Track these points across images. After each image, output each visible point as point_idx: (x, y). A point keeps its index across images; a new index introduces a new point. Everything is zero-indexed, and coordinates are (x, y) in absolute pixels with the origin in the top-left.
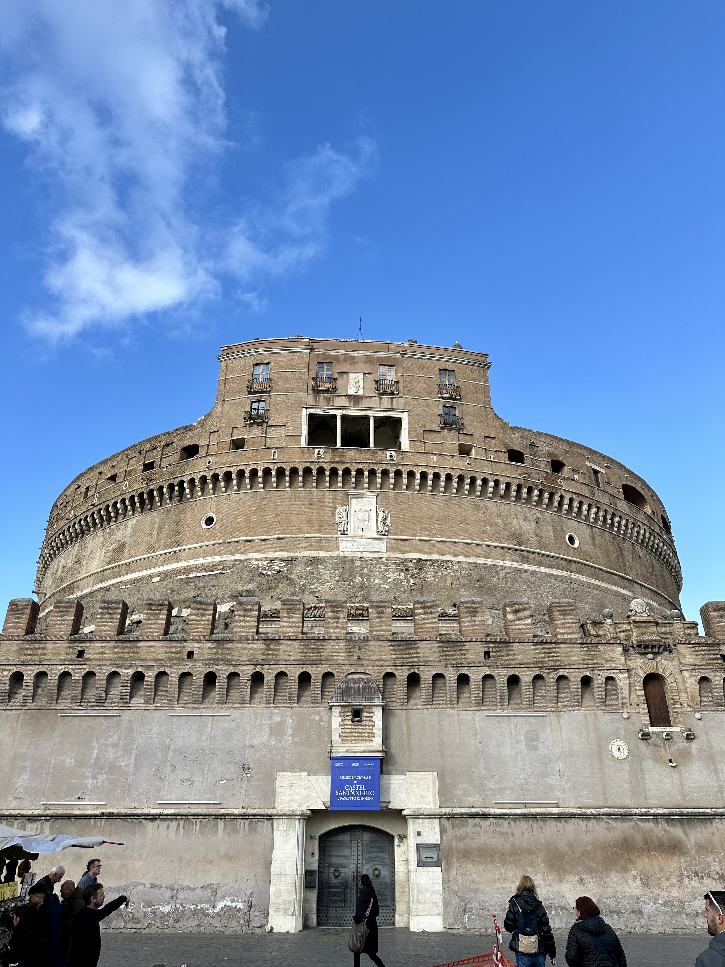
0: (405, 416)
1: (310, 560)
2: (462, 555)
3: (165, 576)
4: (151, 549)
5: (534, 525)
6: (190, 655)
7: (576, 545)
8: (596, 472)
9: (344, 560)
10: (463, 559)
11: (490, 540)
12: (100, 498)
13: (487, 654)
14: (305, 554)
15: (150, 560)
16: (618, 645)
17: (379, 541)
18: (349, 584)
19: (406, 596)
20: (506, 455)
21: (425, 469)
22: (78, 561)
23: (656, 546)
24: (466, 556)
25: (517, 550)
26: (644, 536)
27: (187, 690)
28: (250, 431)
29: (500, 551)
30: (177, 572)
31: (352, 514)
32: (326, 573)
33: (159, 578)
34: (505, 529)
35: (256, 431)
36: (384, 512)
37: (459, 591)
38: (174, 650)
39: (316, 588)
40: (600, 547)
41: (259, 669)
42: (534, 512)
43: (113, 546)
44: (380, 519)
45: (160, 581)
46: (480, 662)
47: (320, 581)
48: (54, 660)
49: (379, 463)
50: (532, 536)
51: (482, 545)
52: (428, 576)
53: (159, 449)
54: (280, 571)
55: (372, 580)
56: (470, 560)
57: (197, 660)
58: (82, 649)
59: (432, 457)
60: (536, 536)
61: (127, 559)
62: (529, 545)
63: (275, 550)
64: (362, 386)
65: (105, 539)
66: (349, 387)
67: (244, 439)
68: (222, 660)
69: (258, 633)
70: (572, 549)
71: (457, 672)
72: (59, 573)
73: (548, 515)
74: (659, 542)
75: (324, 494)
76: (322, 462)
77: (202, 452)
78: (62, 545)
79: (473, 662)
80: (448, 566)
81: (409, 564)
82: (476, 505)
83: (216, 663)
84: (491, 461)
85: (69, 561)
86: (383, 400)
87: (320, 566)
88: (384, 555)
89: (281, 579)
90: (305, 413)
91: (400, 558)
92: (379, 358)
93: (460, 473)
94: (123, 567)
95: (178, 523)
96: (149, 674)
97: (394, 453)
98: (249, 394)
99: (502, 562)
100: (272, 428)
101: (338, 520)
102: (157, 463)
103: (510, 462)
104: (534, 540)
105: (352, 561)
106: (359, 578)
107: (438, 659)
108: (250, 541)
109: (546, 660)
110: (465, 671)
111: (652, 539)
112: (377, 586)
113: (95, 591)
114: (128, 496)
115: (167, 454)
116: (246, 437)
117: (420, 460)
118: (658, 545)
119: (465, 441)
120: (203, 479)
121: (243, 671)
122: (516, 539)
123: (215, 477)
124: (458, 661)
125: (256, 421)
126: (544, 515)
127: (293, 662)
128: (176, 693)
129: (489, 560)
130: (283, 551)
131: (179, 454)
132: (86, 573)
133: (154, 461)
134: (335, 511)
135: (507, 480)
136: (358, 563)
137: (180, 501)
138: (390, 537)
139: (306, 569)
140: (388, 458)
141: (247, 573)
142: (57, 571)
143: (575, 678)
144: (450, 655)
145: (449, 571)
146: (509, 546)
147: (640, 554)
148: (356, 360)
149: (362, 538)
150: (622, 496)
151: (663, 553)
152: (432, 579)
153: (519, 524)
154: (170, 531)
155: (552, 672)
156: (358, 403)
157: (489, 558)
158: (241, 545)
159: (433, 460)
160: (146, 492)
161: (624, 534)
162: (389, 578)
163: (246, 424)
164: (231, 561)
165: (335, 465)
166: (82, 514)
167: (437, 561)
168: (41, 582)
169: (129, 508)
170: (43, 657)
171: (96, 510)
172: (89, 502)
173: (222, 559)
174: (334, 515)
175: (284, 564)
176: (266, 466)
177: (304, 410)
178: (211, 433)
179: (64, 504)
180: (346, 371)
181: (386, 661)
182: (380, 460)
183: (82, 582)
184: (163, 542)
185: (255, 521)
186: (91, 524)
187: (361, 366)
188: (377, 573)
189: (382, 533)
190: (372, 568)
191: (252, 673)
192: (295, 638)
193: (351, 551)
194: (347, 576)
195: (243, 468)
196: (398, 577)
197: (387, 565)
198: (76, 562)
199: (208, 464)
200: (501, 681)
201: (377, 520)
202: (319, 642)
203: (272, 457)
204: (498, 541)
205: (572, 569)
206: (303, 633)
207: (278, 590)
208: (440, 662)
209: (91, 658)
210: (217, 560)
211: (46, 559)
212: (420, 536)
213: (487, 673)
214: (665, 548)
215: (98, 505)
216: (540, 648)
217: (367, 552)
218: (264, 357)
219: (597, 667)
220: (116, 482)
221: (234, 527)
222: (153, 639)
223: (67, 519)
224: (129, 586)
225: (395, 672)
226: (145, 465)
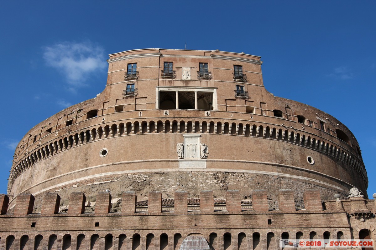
0: (215, 92)
1: (162, 174)
2: (249, 169)
3: (80, 184)
4: (72, 169)
5: (289, 152)
6: (97, 224)
7: (312, 163)
8: (322, 123)
9: (182, 173)
10: (250, 171)
11: (265, 160)
12: (43, 141)
13: (270, 222)
14: (160, 170)
15: (71, 175)
16: (344, 214)
17: (202, 162)
18: (186, 187)
19: (218, 193)
20: (273, 113)
21: (227, 121)
22: (31, 177)
23: (354, 163)
24: (252, 170)
25: (280, 166)
26: (348, 158)
27: (96, 245)
28: (126, 101)
29: (271, 166)
30: (87, 181)
31: (186, 147)
32: (172, 181)
33: (77, 185)
34: (273, 154)
35: (130, 101)
36: (204, 145)
37: (248, 189)
38: (87, 222)
39: (166, 189)
40: (325, 164)
41: (137, 232)
42: (289, 145)
43: (51, 168)
44: (202, 150)
45: (77, 187)
46: (266, 226)
47: (169, 185)
48: (18, 228)
49: (201, 118)
50: (288, 158)
51: (260, 163)
52: (230, 181)
53: (75, 113)
54: (145, 180)
55: (198, 184)
56: (254, 172)
57: (101, 227)
58: (34, 222)
59: (231, 114)
60: (291, 158)
61: (58, 175)
62: (287, 163)
63: (142, 168)
64: (190, 75)
65: (46, 164)
66: (183, 75)
67: (122, 106)
68: (115, 227)
69: (135, 212)
70: (310, 165)
71: (252, 231)
72: (20, 184)
73: (296, 147)
74: (356, 161)
75: (169, 136)
76: (168, 118)
77: (99, 113)
78: (22, 169)
79: (262, 226)
80: (241, 176)
81: (219, 175)
82: (256, 141)
83: (112, 229)
84: (265, 116)
85: (26, 177)
86: (202, 82)
87: (168, 177)
88: (205, 170)
89: (146, 185)
90: (157, 90)
91: (214, 172)
92: (199, 59)
93: (247, 123)
94: (57, 180)
95: (87, 154)
96: (74, 236)
97: (209, 112)
98: (125, 80)
99: (272, 173)
100: (139, 99)
101: (178, 151)
102: (74, 121)
103: (275, 117)
104: (289, 160)
105: (187, 174)
106: (191, 183)
107: (241, 225)
108: (127, 163)
109: (303, 223)
110: (257, 231)
111: (353, 159)
112: (201, 188)
113: (41, 193)
114: (58, 140)
115: (79, 116)
116: (124, 104)
117: (224, 116)
118: (356, 163)
119: (249, 105)
120: (100, 129)
121: (128, 233)
122: (279, 160)
123: (107, 127)
124: (253, 226)
125: (129, 95)
126: (295, 146)
127: (157, 228)
128: (90, 246)
129: (265, 172)
130: (147, 168)
131: (86, 115)
132: (35, 184)
133: (72, 120)
134: (176, 146)
135: (274, 127)
136: (190, 175)
137: (88, 141)
138: (208, 160)
139: (160, 179)
140: (206, 115)
141: (127, 181)
142: (20, 183)
143: (320, 232)
144: (248, 222)
145: (243, 178)
146: (276, 164)
147: (347, 168)
148: (186, 61)
149: (192, 160)
150: (336, 136)
151: (359, 167)
152: (233, 183)
153: (281, 151)
154: (82, 159)
155: (307, 230)
156: (188, 84)
157: (264, 171)
158: (123, 165)
159: (232, 116)
160: (68, 137)
161: (338, 157)
162: (208, 183)
163: (124, 97)
164: (117, 174)
165: (176, 119)
166: (33, 151)
167: (235, 173)
168: (11, 190)
169: (59, 146)
170: (12, 227)
171: (40, 148)
172: (37, 143)
173: (112, 174)
174: (175, 147)
175: (147, 176)
176: (136, 120)
177: (157, 89)
178: (104, 103)
179: (23, 146)
180: (181, 67)
181: (211, 226)
182: (201, 116)
183: (34, 188)
184: (78, 165)
185: (130, 152)
186: (38, 156)
187: (189, 63)
188: (201, 180)
189: (204, 158)
190: (198, 178)
191: (133, 234)
192: (157, 214)
193: (186, 168)
194: (184, 182)
195: (123, 122)
196: (213, 182)
197: (207, 176)
198: (30, 178)
199: (102, 120)
200: (278, 236)
201: (200, 150)
202: (172, 216)
203: (139, 116)
204: (269, 161)
205: (310, 176)
206: (162, 212)
207: (145, 191)
208: (242, 226)
209: (40, 227)
210: (109, 174)
211: (13, 177)
212: (225, 159)
213: (270, 231)
214: (360, 164)
215: (41, 146)
216: (300, 216)
217: (195, 168)
218: (134, 59)
219: (332, 226)
220: (52, 132)
221: (118, 155)
222: (75, 215)
223: (25, 154)
224: (60, 190)
225: (217, 233)
226: (67, 122)
